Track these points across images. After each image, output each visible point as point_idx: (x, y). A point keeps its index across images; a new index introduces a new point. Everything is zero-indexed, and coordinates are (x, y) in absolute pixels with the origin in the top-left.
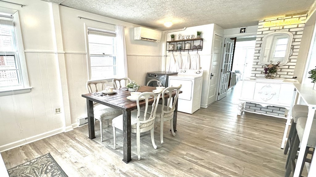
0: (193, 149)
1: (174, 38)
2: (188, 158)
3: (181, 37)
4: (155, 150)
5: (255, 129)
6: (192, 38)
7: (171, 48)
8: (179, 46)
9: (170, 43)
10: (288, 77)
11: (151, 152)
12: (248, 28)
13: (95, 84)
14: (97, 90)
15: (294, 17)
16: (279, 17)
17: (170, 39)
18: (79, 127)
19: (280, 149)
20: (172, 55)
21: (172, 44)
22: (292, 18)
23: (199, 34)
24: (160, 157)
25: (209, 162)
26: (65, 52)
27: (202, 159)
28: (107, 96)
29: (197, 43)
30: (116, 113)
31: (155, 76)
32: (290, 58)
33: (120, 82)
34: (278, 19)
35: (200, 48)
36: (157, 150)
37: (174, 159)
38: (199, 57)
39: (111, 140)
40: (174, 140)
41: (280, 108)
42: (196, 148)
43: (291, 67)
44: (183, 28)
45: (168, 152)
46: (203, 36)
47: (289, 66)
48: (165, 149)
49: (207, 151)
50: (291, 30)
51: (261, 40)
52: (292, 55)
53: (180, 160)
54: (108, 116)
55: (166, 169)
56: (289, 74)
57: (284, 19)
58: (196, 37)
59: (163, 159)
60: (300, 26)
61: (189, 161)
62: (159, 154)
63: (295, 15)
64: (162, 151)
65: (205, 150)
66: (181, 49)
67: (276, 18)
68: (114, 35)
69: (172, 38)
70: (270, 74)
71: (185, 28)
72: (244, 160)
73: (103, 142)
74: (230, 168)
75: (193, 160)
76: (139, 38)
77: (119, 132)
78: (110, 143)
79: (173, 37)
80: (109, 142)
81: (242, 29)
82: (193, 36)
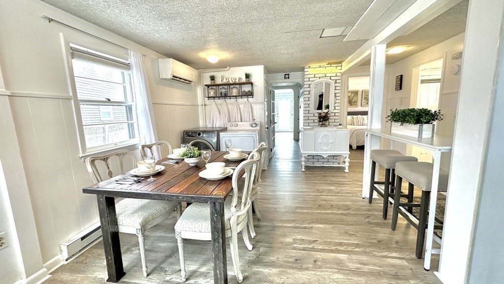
0: (294, 230)
1: (214, 80)
2: (300, 246)
3: (225, 79)
4: (251, 252)
5: (328, 184)
6: (239, 81)
7: (212, 93)
8: (223, 91)
9: (208, 87)
10: (336, 124)
11: (248, 258)
12: (291, 74)
13: (105, 159)
14: (110, 172)
15: (332, 65)
16: (322, 64)
17: (209, 82)
18: (66, 263)
19: (361, 199)
20: (214, 104)
21: (212, 88)
22: (331, 66)
23: (247, 76)
24: (266, 260)
25: (325, 242)
26: (11, 93)
27: (315, 241)
28: (152, 179)
29: (247, 88)
30: (167, 209)
31: (199, 134)
32: (335, 105)
33: (151, 150)
34: (320, 67)
35: (250, 94)
36: (254, 252)
37: (286, 256)
38: (251, 105)
39: (163, 266)
40: (263, 225)
41: (334, 156)
42: (297, 228)
43: (336, 114)
44: (226, 68)
45: (271, 248)
46: (253, 80)
47: (335, 113)
48: (263, 244)
49: (310, 226)
50: (332, 78)
51: (309, 87)
52: (336, 103)
53: (294, 255)
54: (155, 220)
55: (287, 278)
56: (336, 121)
57: (325, 67)
58: (244, 80)
59: (274, 263)
60: (338, 75)
61: (304, 249)
62: (260, 256)
63: (334, 63)
64: (262, 250)
65: (307, 225)
66: (225, 96)
67: (318, 65)
68: (128, 66)
69: (211, 80)
70: (324, 122)
71: (228, 68)
72: (350, 223)
73: (150, 277)
74: (348, 240)
75: (307, 246)
76: (170, 76)
77: (169, 242)
78: (166, 271)
79: (213, 78)
80: (162, 271)
81: (286, 75)
82: (240, 79)
